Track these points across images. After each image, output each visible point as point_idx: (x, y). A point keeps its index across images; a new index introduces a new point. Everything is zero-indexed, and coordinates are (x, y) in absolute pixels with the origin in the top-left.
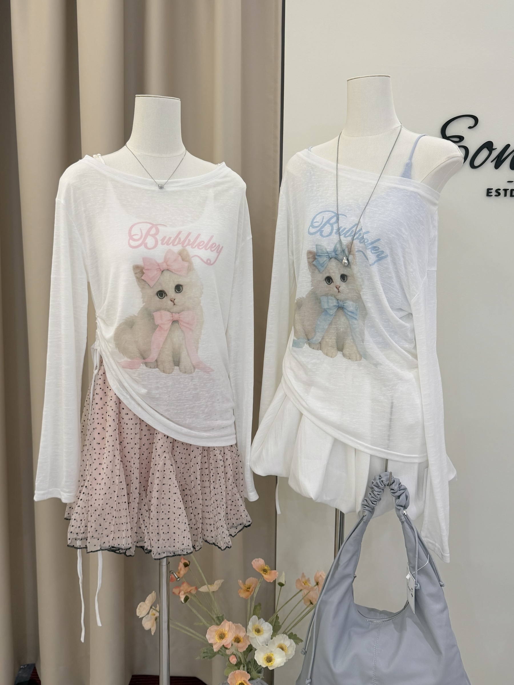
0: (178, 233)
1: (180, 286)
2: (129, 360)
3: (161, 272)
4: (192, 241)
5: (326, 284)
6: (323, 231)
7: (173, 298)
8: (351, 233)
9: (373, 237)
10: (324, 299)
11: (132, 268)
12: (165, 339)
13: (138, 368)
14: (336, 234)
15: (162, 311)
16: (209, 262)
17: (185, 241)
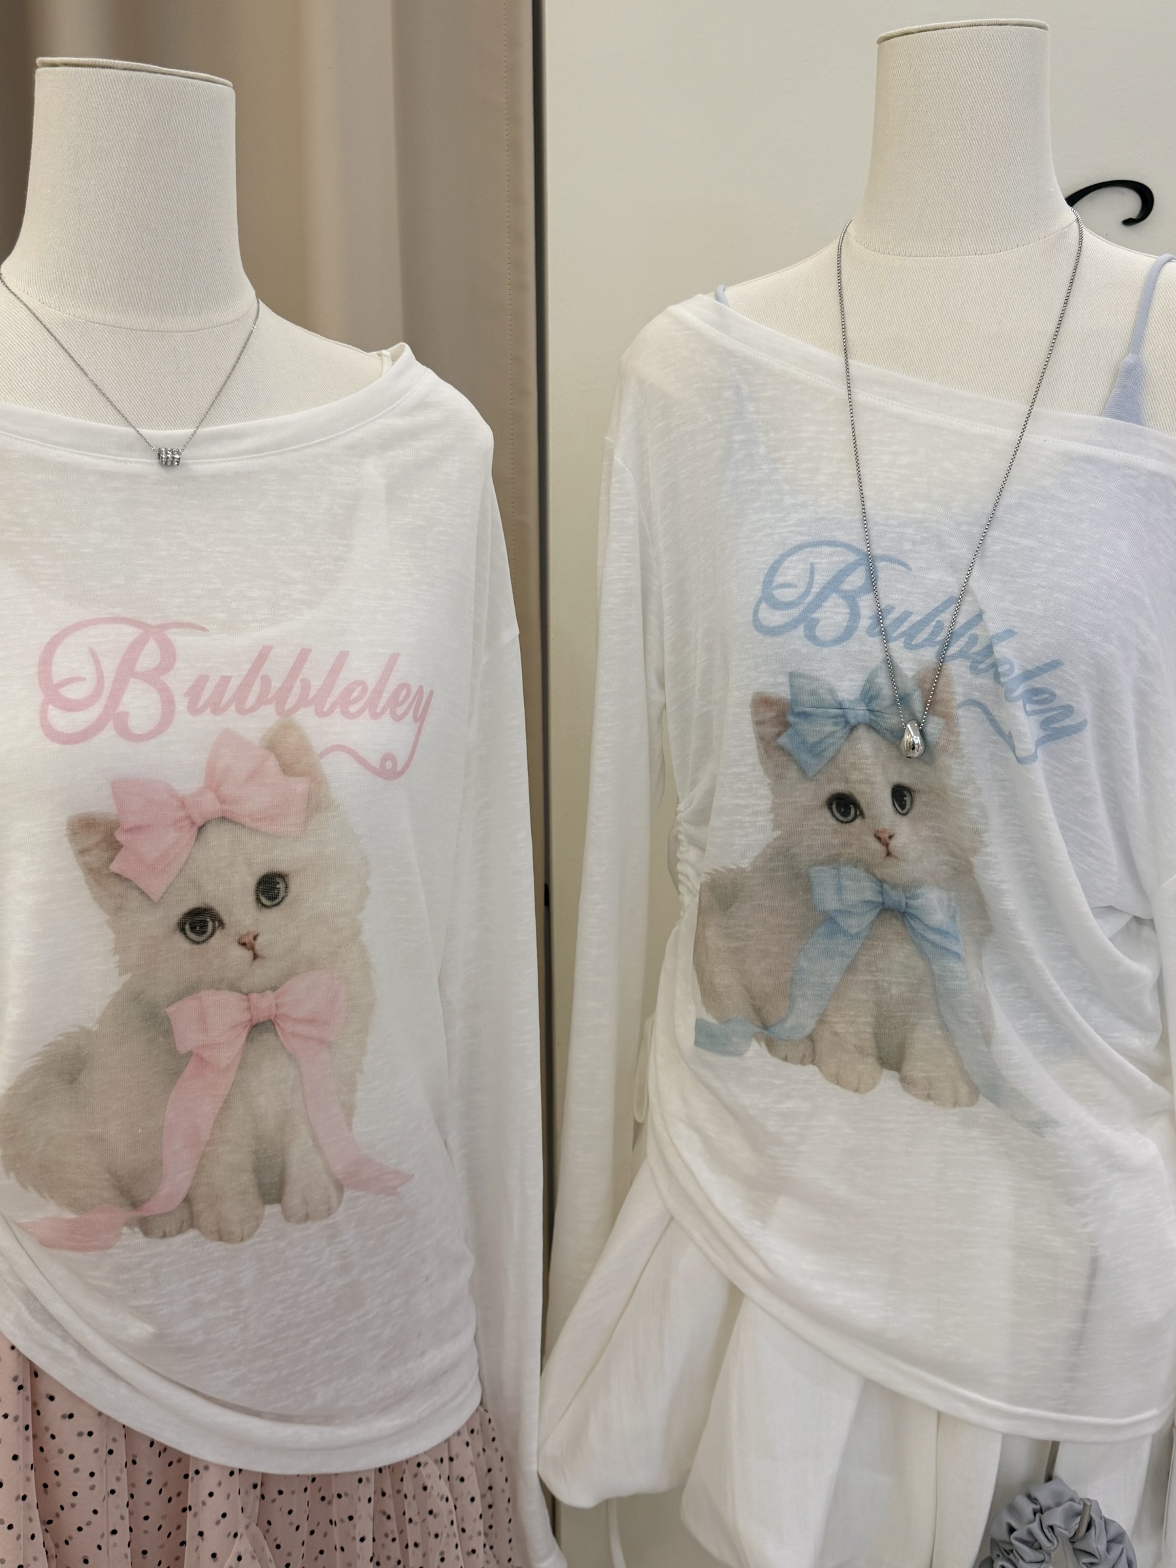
0: (255, 655)
1: (278, 880)
2: (70, 1215)
3: (195, 829)
4: (316, 684)
5: (832, 821)
6: (818, 620)
7: (248, 934)
8: (934, 634)
9: (1031, 654)
10: (824, 878)
12: (220, 1105)
13: (110, 1248)
14: (872, 635)
15: (204, 993)
16: (389, 765)
17: (286, 689)
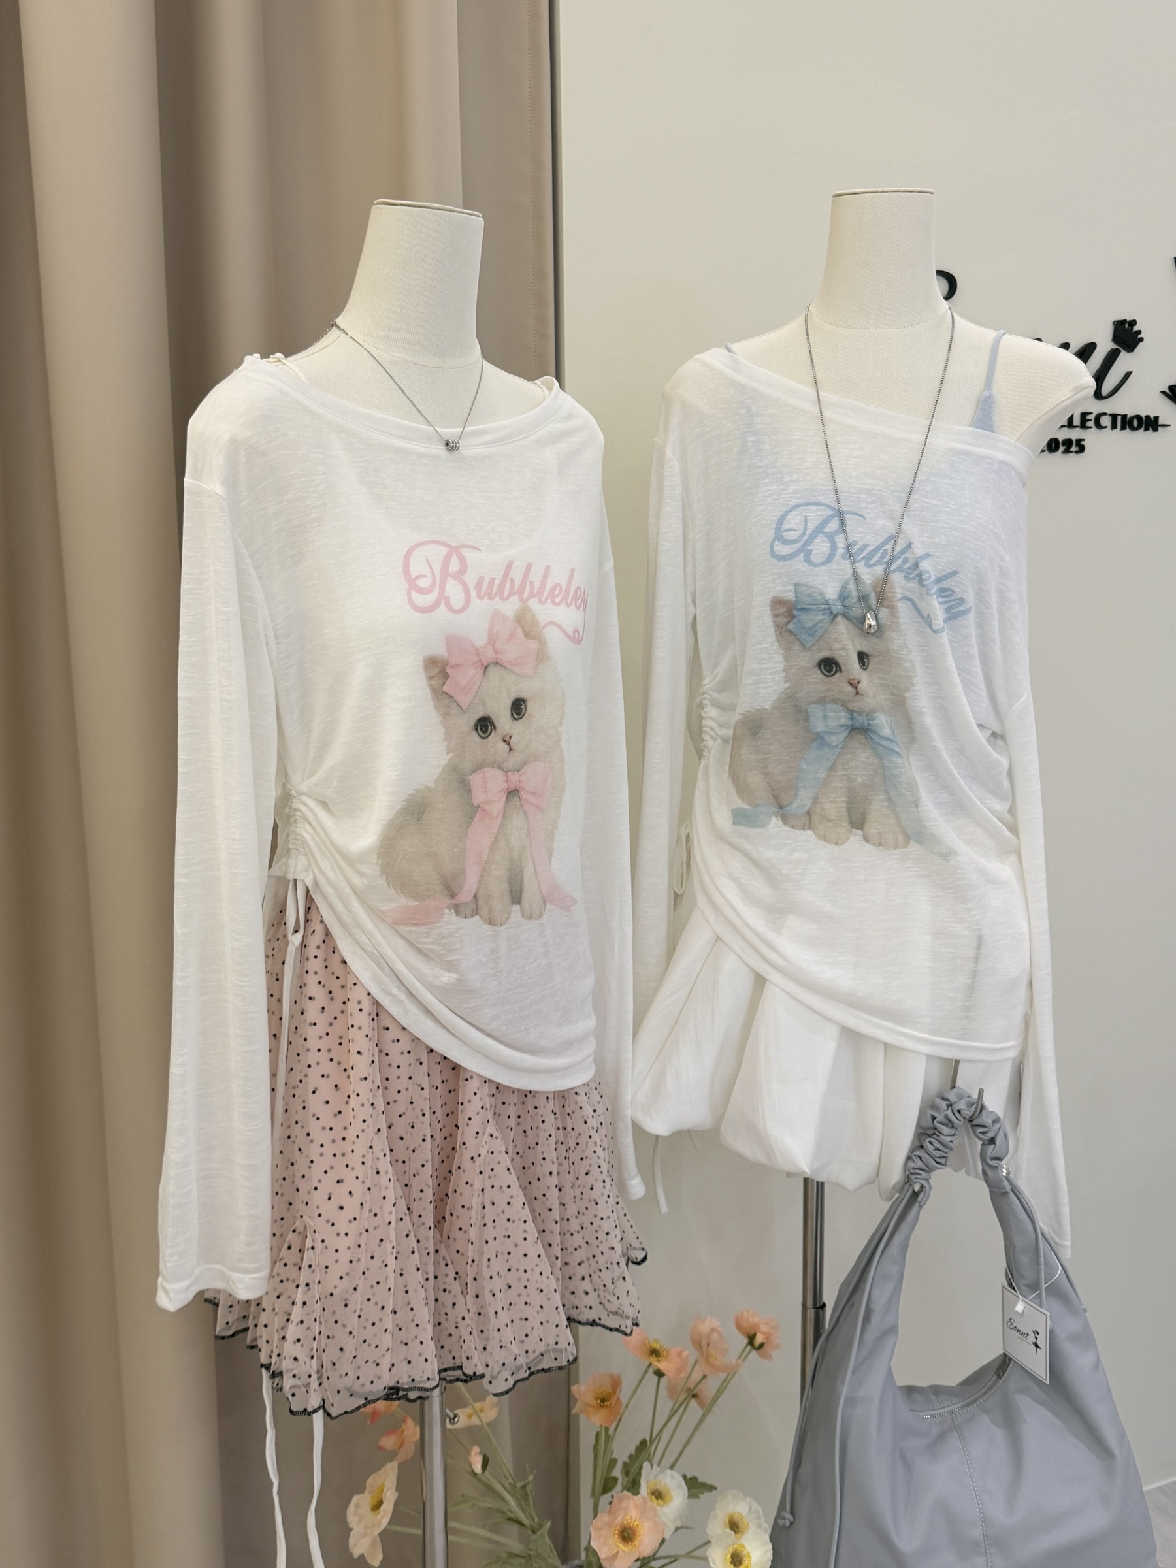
0: (505, 566)
1: (522, 703)
3: (483, 669)
4: (537, 585)
5: (822, 676)
6: (811, 551)
7: (507, 735)
8: (882, 557)
9: (940, 567)
10: (816, 711)
11: (421, 665)
12: (493, 839)
14: (845, 559)
15: (486, 769)
16: (575, 635)
17: (523, 585)
